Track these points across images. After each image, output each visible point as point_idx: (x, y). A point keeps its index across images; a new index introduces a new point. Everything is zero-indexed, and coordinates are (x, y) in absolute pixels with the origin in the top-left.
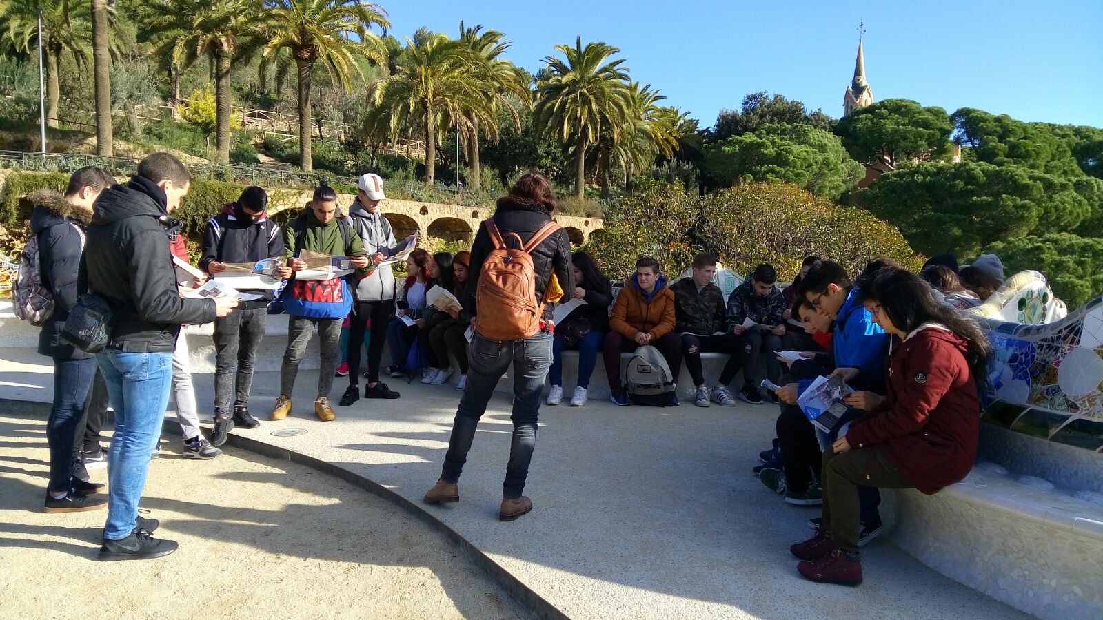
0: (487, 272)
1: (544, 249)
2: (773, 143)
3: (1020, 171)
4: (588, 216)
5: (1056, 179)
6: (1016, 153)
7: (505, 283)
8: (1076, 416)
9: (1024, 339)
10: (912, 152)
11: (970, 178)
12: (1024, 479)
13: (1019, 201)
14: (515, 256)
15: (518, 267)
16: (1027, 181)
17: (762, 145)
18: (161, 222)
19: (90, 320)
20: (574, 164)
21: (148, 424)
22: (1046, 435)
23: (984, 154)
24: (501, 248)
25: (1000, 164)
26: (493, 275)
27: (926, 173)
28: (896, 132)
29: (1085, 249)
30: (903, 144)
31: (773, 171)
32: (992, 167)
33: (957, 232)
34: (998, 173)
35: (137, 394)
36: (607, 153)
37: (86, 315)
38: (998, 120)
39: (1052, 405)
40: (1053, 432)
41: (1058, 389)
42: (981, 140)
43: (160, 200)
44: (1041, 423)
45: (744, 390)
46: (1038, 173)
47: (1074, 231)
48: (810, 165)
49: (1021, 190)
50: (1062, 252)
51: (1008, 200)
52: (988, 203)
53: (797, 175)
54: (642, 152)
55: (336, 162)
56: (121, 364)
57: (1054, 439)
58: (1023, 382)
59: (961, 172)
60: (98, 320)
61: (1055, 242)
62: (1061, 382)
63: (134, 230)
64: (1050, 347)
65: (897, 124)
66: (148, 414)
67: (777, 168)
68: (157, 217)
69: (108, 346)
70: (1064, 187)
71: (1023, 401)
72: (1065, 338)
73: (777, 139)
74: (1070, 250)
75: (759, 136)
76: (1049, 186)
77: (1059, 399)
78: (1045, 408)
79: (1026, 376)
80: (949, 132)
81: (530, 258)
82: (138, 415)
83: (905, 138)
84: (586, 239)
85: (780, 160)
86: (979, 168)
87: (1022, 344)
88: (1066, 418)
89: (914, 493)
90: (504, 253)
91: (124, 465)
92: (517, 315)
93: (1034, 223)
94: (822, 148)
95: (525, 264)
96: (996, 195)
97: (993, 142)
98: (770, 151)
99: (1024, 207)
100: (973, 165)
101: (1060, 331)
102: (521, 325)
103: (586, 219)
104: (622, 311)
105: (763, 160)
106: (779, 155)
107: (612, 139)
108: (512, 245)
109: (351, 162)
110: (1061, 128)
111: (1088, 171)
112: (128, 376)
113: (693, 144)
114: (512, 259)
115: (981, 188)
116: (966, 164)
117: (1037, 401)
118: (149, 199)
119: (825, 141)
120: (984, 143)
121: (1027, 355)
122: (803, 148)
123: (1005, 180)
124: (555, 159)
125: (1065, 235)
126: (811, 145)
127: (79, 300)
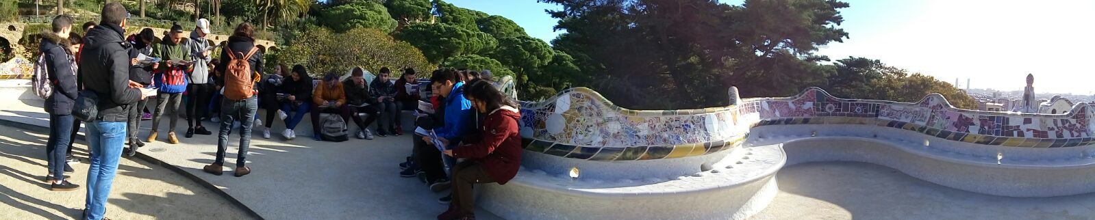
0: (229, 71)
1: (253, 59)
2: (359, 9)
3: (458, 28)
4: (268, 40)
5: (471, 33)
6: (456, 20)
7: (238, 75)
8: (556, 143)
9: (529, 109)
10: (416, 17)
11: (439, 30)
12: (535, 171)
13: (458, 41)
14: (241, 62)
15: (243, 67)
16: (460, 32)
17: (353, 10)
18: (122, 46)
19: (87, 103)
20: (263, 15)
21: (113, 162)
22: (542, 151)
23: (444, 20)
24: (234, 59)
25: (451, 25)
26: (233, 71)
27: (423, 27)
28: (410, 7)
29: (482, 61)
30: (412, 13)
31: (359, 22)
32: (447, 26)
33: (434, 52)
34: (449, 28)
35: (108, 145)
36: (278, 10)
37: (85, 101)
38: (449, 5)
39: (545, 138)
40: (546, 150)
41: (546, 131)
42: (442, 14)
43: (121, 33)
44: (541, 146)
45: (378, 130)
46: (464, 29)
47: (477, 54)
48: (375, 20)
49: (458, 36)
50: (474, 62)
51: (454, 40)
52: (446, 41)
53: (370, 24)
54: (293, 11)
55: (153, 13)
56: (101, 128)
57: (547, 153)
58: (530, 128)
59: (436, 27)
60: (92, 103)
61: (471, 58)
62: (547, 128)
63: (112, 52)
64: (542, 113)
65: (410, 4)
66: (113, 157)
67: (361, 21)
68: (120, 43)
69: (97, 118)
70: (473, 36)
71: (532, 137)
72: (549, 109)
73: (360, 8)
74: (477, 61)
75: (352, 6)
76: (468, 35)
77: (547, 136)
78: (542, 139)
79: (531, 125)
80: (431, 9)
81: (247, 63)
82: (109, 157)
83: (413, 10)
84: (267, 50)
85: (362, 17)
86: (443, 25)
87: (529, 112)
88: (552, 143)
89: (496, 185)
90: (236, 61)
91: (100, 184)
92: (244, 88)
93: (463, 49)
94: (380, 13)
95: (246, 66)
96: (449, 38)
97: (447, 15)
98: (358, 13)
99: (460, 43)
100: (440, 24)
101: (546, 106)
102: (246, 93)
103: (267, 41)
104: (320, 93)
105: (355, 17)
106: (361, 15)
107: (280, 4)
108: (239, 57)
109: (159, 14)
110: (471, 11)
111: (481, 30)
112: (104, 135)
113: (317, 9)
114: (240, 64)
115: (443, 34)
116: (437, 24)
117: (538, 136)
118: (115, 33)
119: (381, 10)
120: (444, 15)
121: (531, 116)
122: (372, 12)
123: (452, 32)
124: (252, 12)
125: (475, 56)
126: (376, 11)
127: (79, 94)
